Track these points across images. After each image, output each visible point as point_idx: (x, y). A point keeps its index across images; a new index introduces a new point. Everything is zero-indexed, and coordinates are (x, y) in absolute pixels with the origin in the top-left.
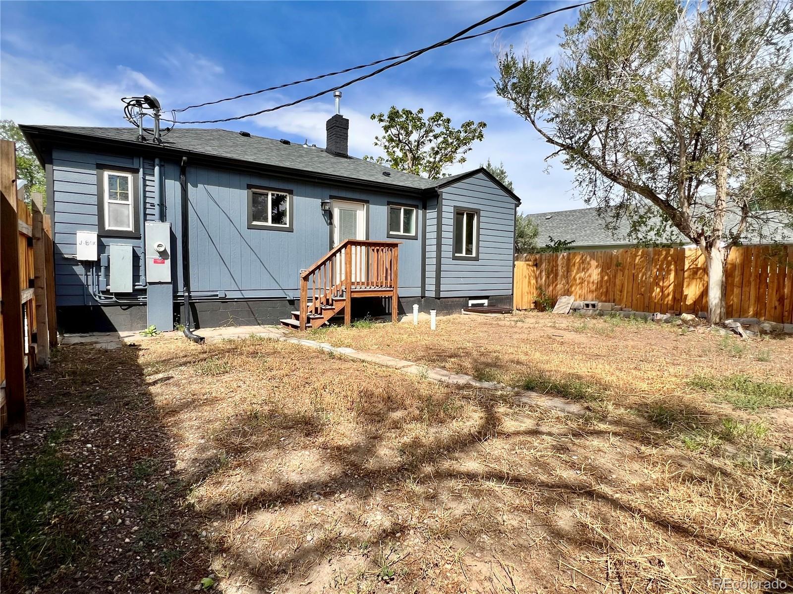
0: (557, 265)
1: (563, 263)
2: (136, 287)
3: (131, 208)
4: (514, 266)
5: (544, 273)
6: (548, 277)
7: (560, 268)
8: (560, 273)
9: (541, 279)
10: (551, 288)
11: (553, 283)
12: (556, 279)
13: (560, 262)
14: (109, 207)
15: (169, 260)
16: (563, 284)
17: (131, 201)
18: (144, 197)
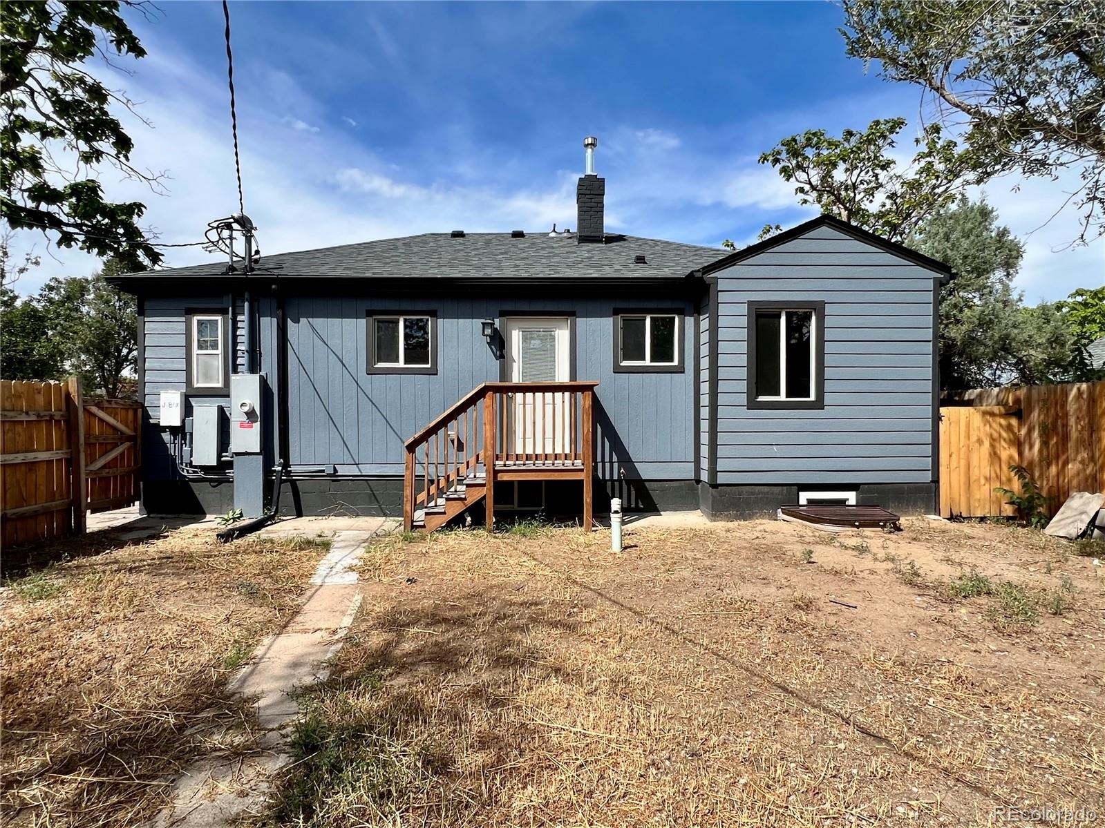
0: (1066, 415)
1: (1079, 409)
2: (223, 459)
3: (221, 358)
4: (937, 419)
5: (1036, 434)
6: (1045, 443)
7: (1072, 421)
8: (1074, 434)
9: (1031, 447)
10: (1053, 470)
11: (1058, 457)
12: (1065, 450)
13: (1072, 407)
14: (198, 359)
15: (258, 424)
16: (1082, 462)
17: (220, 351)
18: (235, 343)
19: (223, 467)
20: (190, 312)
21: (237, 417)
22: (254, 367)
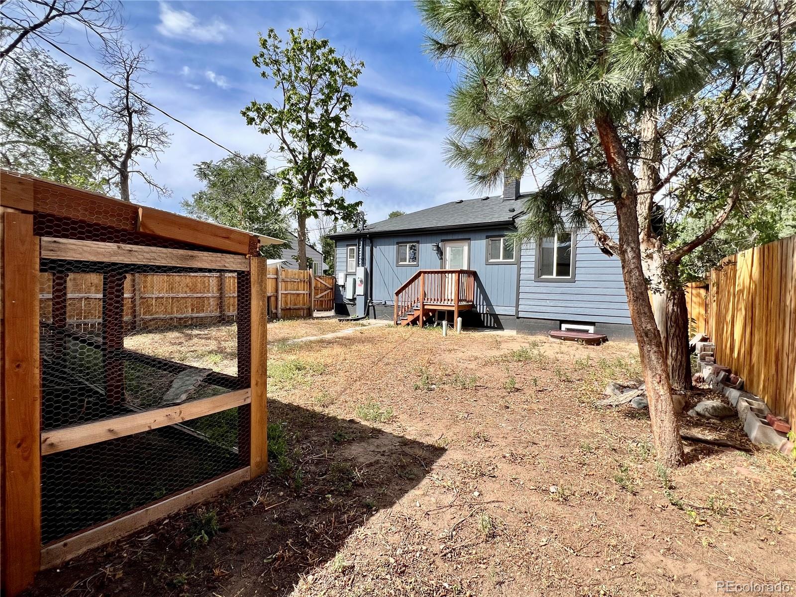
2: (354, 297)
3: (355, 261)
14: (349, 262)
15: (364, 285)
18: (359, 256)
19: (354, 299)
20: (348, 246)
21: (358, 282)
22: (363, 264)
